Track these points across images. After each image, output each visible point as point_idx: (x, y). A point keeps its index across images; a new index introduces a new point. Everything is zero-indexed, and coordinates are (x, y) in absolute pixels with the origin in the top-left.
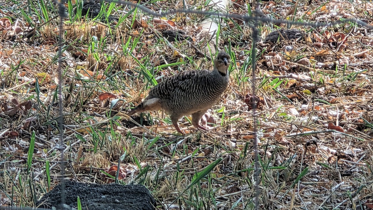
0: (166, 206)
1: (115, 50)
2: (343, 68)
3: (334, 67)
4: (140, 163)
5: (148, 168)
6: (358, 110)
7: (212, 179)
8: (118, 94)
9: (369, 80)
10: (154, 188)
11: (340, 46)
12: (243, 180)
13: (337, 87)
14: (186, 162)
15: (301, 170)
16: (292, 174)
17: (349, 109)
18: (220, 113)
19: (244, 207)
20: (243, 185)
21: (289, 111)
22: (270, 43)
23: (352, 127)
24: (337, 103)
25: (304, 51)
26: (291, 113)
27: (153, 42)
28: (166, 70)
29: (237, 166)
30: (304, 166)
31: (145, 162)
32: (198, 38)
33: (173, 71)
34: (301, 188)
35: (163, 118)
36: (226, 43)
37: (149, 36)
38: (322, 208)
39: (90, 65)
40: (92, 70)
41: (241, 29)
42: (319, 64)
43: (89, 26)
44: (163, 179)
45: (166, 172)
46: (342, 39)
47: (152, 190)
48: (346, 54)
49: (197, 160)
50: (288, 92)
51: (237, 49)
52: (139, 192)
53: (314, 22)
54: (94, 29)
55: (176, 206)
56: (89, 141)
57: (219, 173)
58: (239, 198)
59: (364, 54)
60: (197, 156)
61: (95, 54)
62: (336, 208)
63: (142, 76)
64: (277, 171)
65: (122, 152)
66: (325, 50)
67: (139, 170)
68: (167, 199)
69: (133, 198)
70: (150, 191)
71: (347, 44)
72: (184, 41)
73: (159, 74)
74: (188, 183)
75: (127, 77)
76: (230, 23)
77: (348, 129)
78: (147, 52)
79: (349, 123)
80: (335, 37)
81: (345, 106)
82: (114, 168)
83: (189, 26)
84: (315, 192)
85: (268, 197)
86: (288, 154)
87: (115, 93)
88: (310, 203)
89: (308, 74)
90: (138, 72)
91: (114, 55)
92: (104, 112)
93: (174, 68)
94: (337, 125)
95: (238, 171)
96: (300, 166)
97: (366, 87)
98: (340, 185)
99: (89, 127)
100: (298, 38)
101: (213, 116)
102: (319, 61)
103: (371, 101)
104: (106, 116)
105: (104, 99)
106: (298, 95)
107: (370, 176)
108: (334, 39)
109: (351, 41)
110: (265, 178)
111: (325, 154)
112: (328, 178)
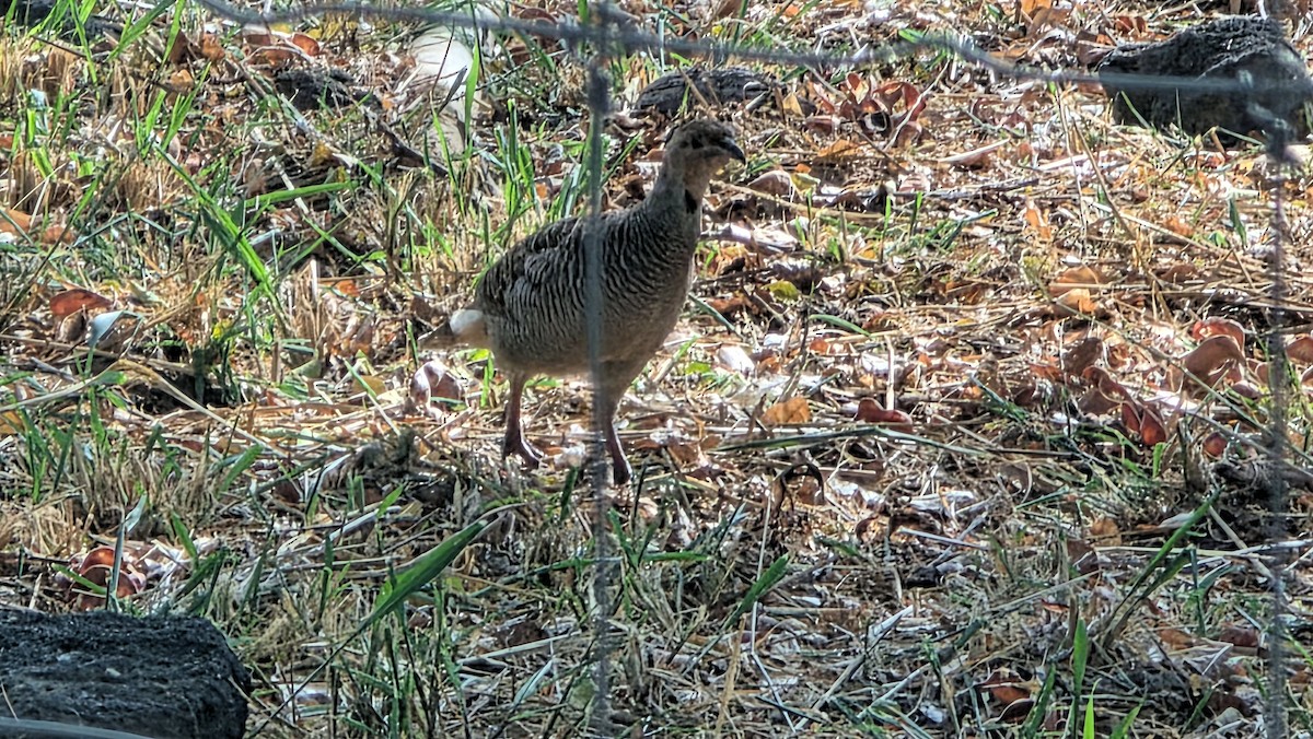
0: (286, 692)
1: (110, 138)
2: (911, 207)
3: (879, 203)
4: (194, 538)
5: (222, 557)
6: (962, 355)
7: (447, 596)
8: (117, 296)
9: (1001, 248)
10: (241, 628)
11: (899, 128)
12: (557, 600)
13: (890, 274)
14: (359, 535)
15: (760, 568)
16: (729, 579)
17: (931, 351)
18: (479, 363)
19: (560, 696)
20: (558, 619)
21: (719, 355)
22: (654, 118)
23: (941, 412)
24: (889, 328)
25: (774, 146)
26: (725, 363)
27: (241, 111)
28: (289, 210)
29: (534, 552)
30: (772, 554)
31: (212, 534)
32: (399, 98)
33: (314, 213)
34: (763, 628)
35: (274, 379)
36: (500, 115)
37: (228, 89)
38: (833, 698)
39: (21, 192)
40: (28, 209)
41: (553, 65)
42: (825, 190)
43: (18, 53)
44: (275, 597)
45: (284, 571)
46: (907, 104)
47: (236, 636)
48: (921, 155)
49: (394, 528)
50: (718, 288)
51: (537, 138)
52: (191, 643)
53: (809, 42)
54: (33, 66)
55: (321, 691)
56: (15, 462)
57: (472, 575)
58: (543, 663)
59: (984, 155)
60: (396, 516)
61: (38, 155)
62: (883, 698)
63: (202, 229)
64: (676, 566)
65: (130, 498)
66: (847, 143)
67: (188, 564)
68: (288, 667)
69: (168, 664)
70: (230, 641)
71: (926, 121)
72: (351, 106)
73: (264, 223)
74: (363, 610)
75: (148, 236)
76: (513, 45)
77: (929, 420)
78: (220, 144)
79: (930, 400)
80: (883, 97)
81: (916, 340)
82: (101, 555)
83: (371, 56)
84: (811, 643)
85: (645, 659)
86: (717, 508)
87: (107, 291)
88: (793, 681)
89: (788, 226)
90: (189, 218)
91: (105, 157)
92: (69, 357)
93: (315, 203)
94: (890, 407)
95: (538, 567)
96: (757, 551)
97: (992, 274)
98: (899, 620)
99: (14, 410)
100: (752, 98)
101: (453, 371)
102: (828, 180)
103: (1010, 324)
104: (76, 372)
105: (67, 313)
106: (752, 299)
107: (1004, 586)
108: (880, 103)
109: (938, 110)
110: (634, 593)
111: (846, 507)
112: (859, 593)
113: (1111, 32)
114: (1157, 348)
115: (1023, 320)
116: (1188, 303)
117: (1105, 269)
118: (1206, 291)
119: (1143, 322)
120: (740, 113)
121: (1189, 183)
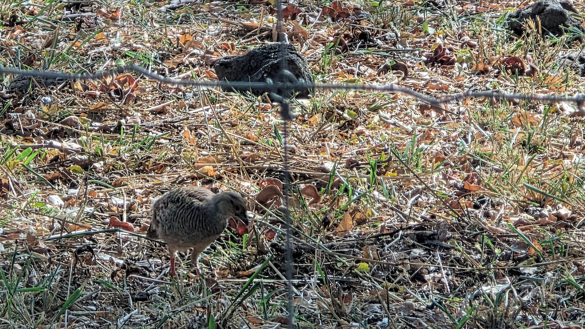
2: (133, 131)
3: (118, 129)
9: (173, 148)
11: (126, 96)
13: (123, 161)
15: (68, 294)
16: (55, 299)
17: (142, 195)
21: (48, 199)
22: (17, 94)
24: (124, 185)
25: (71, 105)
26: (51, 203)
30: (73, 287)
34: (70, 321)
42: (93, 124)
46: (129, 85)
48: (136, 108)
50: (47, 169)
53: (85, 58)
59: (164, 107)
64: (31, 294)
66: (103, 103)
71: (138, 92)
77: (142, 226)
79: (142, 217)
80: (119, 82)
81: (136, 190)
84: (92, 327)
86: (49, 267)
89: (78, 140)
94: (125, 221)
96: (67, 286)
97: (169, 160)
98: (131, 316)
100: (60, 84)
102: (95, 120)
103: (177, 182)
106: (62, 173)
107: (178, 300)
108: (118, 85)
109: (143, 87)
110: (12, 307)
111: (106, 266)
112: (113, 304)
113: (220, 50)
114: (243, 191)
115: (183, 180)
116: (257, 171)
117: (219, 157)
118: (264, 166)
119: (237, 180)
120: (55, 91)
121: (256, 117)
